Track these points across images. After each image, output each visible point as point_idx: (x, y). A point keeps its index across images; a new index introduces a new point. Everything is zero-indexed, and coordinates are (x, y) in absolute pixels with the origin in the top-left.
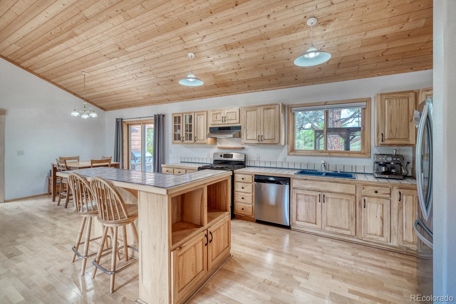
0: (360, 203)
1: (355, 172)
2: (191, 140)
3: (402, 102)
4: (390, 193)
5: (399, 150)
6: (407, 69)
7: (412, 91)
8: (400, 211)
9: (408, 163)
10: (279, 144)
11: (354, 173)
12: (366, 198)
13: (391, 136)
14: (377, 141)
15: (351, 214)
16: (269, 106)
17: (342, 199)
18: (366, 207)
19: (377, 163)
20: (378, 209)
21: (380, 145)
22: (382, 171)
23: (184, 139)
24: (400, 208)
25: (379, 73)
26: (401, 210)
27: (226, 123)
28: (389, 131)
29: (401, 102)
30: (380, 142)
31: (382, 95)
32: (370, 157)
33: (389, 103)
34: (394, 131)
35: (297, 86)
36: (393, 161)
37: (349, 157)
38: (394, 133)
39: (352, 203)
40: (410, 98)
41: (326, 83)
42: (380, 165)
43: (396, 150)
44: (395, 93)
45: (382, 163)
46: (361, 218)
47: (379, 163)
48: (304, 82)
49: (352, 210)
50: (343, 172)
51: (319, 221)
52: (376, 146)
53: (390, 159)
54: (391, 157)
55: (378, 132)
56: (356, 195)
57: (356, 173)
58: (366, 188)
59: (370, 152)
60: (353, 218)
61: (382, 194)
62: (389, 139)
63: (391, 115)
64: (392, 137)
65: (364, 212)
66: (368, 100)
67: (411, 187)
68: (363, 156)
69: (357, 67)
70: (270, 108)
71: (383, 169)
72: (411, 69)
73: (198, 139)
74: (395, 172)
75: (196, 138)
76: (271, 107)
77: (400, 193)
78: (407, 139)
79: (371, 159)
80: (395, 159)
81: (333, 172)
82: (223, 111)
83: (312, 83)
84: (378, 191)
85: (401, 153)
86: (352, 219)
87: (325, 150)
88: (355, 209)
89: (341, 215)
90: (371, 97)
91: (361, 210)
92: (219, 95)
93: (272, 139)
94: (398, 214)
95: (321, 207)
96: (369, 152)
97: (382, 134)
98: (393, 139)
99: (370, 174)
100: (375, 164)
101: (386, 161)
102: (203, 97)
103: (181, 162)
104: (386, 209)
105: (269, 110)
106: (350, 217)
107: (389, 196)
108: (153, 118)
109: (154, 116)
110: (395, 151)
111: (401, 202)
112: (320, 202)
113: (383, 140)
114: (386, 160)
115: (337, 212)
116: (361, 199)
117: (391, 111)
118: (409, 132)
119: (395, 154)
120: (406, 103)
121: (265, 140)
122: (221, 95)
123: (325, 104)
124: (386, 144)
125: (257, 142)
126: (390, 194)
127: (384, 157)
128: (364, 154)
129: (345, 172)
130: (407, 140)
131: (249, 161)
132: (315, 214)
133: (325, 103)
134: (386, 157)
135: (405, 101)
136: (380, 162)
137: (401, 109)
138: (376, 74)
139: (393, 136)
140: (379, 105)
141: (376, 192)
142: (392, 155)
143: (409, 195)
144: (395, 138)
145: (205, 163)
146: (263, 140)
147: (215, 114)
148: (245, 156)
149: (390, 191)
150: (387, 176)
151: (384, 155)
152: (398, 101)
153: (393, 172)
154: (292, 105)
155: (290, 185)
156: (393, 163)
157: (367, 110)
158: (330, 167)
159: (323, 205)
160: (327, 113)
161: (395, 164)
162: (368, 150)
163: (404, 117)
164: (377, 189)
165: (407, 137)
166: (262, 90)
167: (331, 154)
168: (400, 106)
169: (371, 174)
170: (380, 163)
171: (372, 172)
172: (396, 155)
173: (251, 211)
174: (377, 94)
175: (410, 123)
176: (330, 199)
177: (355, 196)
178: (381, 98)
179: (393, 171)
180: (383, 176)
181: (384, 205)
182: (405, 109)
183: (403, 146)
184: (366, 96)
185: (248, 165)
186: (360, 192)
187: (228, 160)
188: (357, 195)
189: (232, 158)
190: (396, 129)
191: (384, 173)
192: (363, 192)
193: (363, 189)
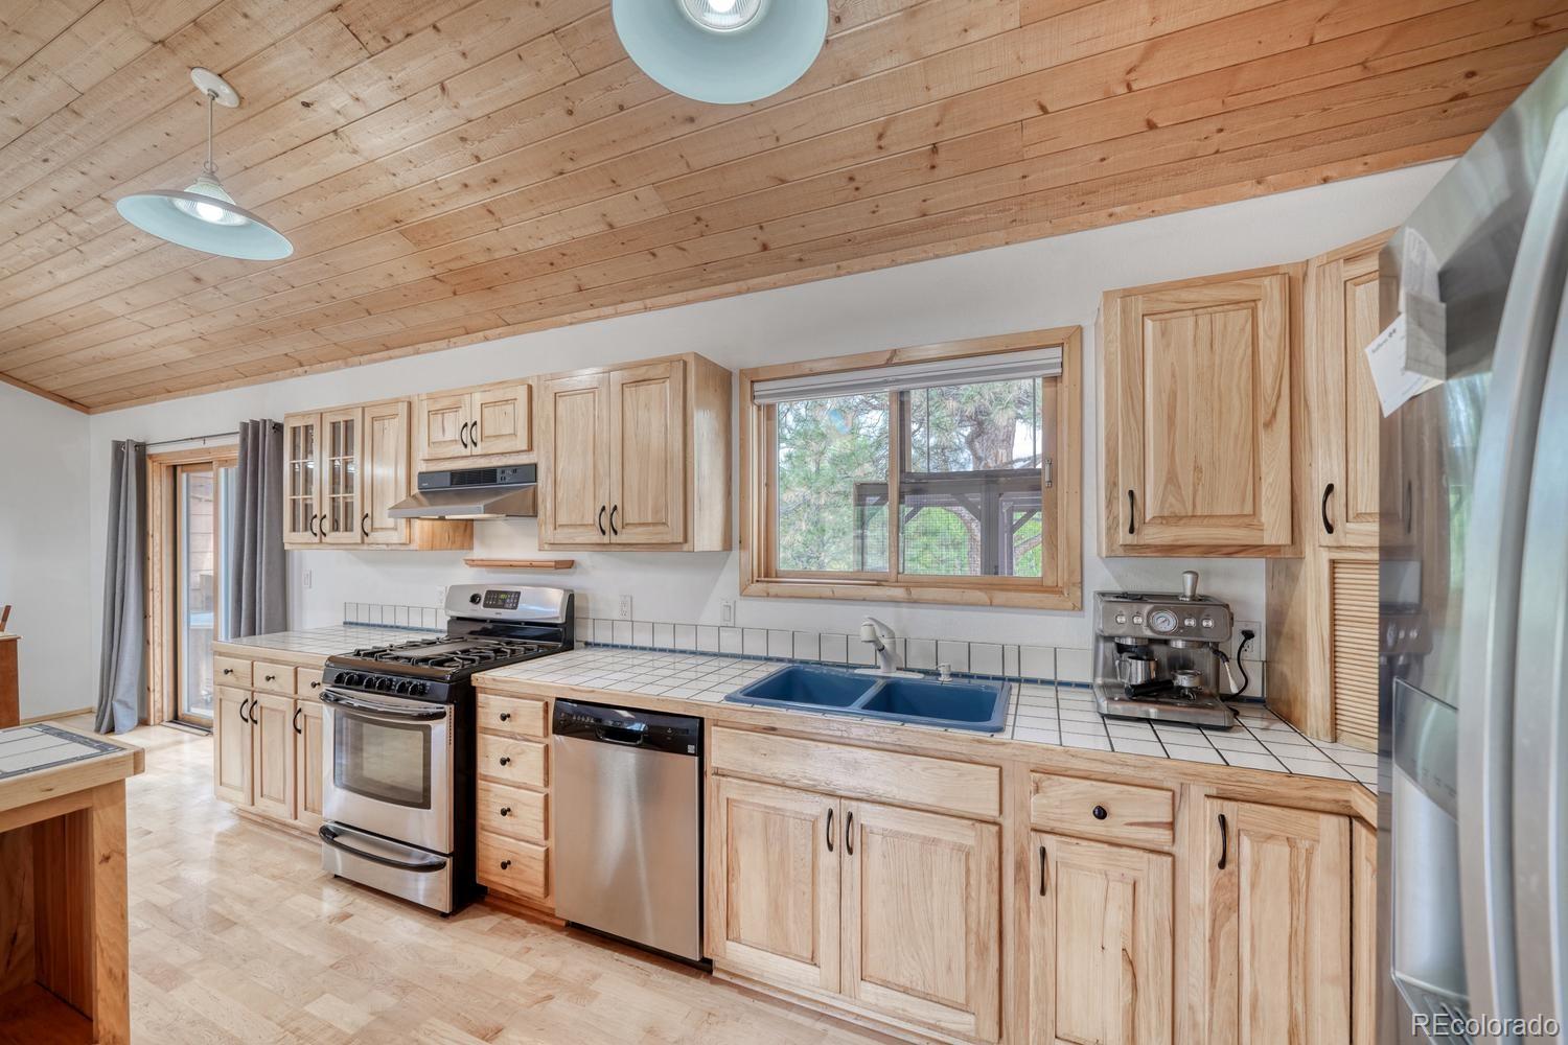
0: (1021, 866)
1: (1015, 675)
2: (352, 530)
3: (1225, 327)
4: (1170, 820)
5: (1208, 573)
6: (1241, 179)
7: (1272, 271)
8: (1222, 926)
9: (1249, 635)
10: (686, 547)
11: (1011, 680)
12: (1050, 842)
13: (1171, 505)
14: (1109, 529)
15: (979, 923)
16: (644, 369)
17: (935, 841)
18: (1048, 893)
19: (1110, 638)
20: (1109, 906)
21: (1120, 552)
22: (1134, 683)
23: (327, 525)
24: (1227, 906)
25: (1118, 210)
26: (1228, 919)
27: (478, 450)
28: (1164, 479)
29: (1218, 326)
30: (1123, 536)
31: (1127, 294)
32: (1082, 608)
33: (1164, 333)
34: (1186, 478)
35: (775, 286)
36: (1181, 631)
37: (991, 605)
38: (1188, 492)
39: (984, 866)
40: (1260, 304)
41: (894, 263)
42: (1121, 649)
43: (1195, 574)
44: (1188, 284)
45: (1129, 642)
46: (1023, 946)
47: (1116, 640)
48: (801, 260)
49: (983, 904)
50: (965, 676)
51: (827, 950)
52: (1104, 555)
53: (1166, 623)
54: (1175, 611)
55: (1112, 485)
56: (999, 820)
57: (1018, 680)
58: (1051, 786)
59: (1082, 582)
60: (986, 948)
61: (1131, 824)
62: (1163, 520)
63: (1173, 395)
64: (1178, 509)
65: (1042, 921)
66: (1070, 340)
67: (1282, 790)
68: (1052, 599)
69: (1016, 171)
70: (646, 377)
71: (1137, 672)
72: (1259, 183)
73: (376, 525)
74: (1190, 689)
75: (368, 522)
76: (651, 374)
77: (1223, 820)
78: (1247, 520)
79: (1084, 617)
80: (1192, 623)
81: (921, 676)
82: (467, 397)
83: (834, 265)
84: (1112, 809)
85: (1214, 587)
86: (982, 950)
87: (895, 571)
88: (995, 898)
89: (932, 928)
90: (1083, 325)
91: (1024, 906)
92: (481, 334)
93: (654, 524)
94: (1213, 940)
95: (837, 877)
96: (1074, 584)
97: (1131, 493)
98: (1182, 522)
99: (1079, 685)
100: (1101, 645)
101: (1149, 633)
102: (422, 347)
103: (345, 623)
104: (1154, 906)
105: (642, 389)
106: (973, 938)
107: (1165, 835)
108: (237, 440)
109: (238, 430)
110: (1189, 578)
111: (1231, 874)
112: (831, 847)
113: (1136, 526)
114: (1149, 626)
115: (911, 911)
116: (1025, 845)
117: (1173, 376)
118: (1257, 480)
119: (1188, 593)
120: (1243, 330)
121: (628, 530)
122: (488, 332)
123: (889, 364)
124: (1148, 546)
125: (596, 537)
126: (1172, 825)
127: (1138, 614)
128: (1055, 590)
129: (971, 677)
130: (1248, 526)
131: (590, 622)
132: (808, 912)
133: (890, 359)
134: (1149, 614)
135: (1241, 317)
136: (1120, 637)
137: (1221, 364)
138: (1104, 213)
139: (1183, 502)
140: (1117, 347)
141: (1101, 813)
142: (1175, 597)
143: (1270, 837)
144: (1190, 514)
145: (429, 630)
146: (619, 529)
147: (436, 412)
148: (571, 598)
149: (1170, 809)
150: (1153, 711)
151: (1139, 598)
152: (1204, 321)
153: (1182, 688)
154: (756, 370)
155: (700, 753)
156: (1180, 644)
157: (1065, 386)
158: (913, 651)
159: (845, 867)
160: (902, 403)
161: (1192, 647)
162: (1071, 573)
163: (1236, 402)
164: (1106, 793)
165: (1248, 509)
166: (638, 305)
167: (916, 593)
168: (1216, 346)
169: (1086, 686)
170: (1123, 641)
171: (1088, 680)
172: (1193, 597)
173: (541, 878)
174: (1107, 294)
175: (1263, 435)
176: (879, 838)
177: (996, 828)
178: (1124, 311)
179: (1183, 681)
180: (1138, 709)
181: (1141, 889)
182: (1238, 360)
183: (1229, 555)
184: (1061, 320)
185: (590, 640)
186: (1023, 807)
187: (498, 617)
188: (1008, 824)
189: (515, 608)
190: (1197, 469)
191: (1139, 693)
192: (1040, 808)
193: (1037, 790)
